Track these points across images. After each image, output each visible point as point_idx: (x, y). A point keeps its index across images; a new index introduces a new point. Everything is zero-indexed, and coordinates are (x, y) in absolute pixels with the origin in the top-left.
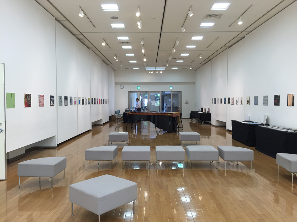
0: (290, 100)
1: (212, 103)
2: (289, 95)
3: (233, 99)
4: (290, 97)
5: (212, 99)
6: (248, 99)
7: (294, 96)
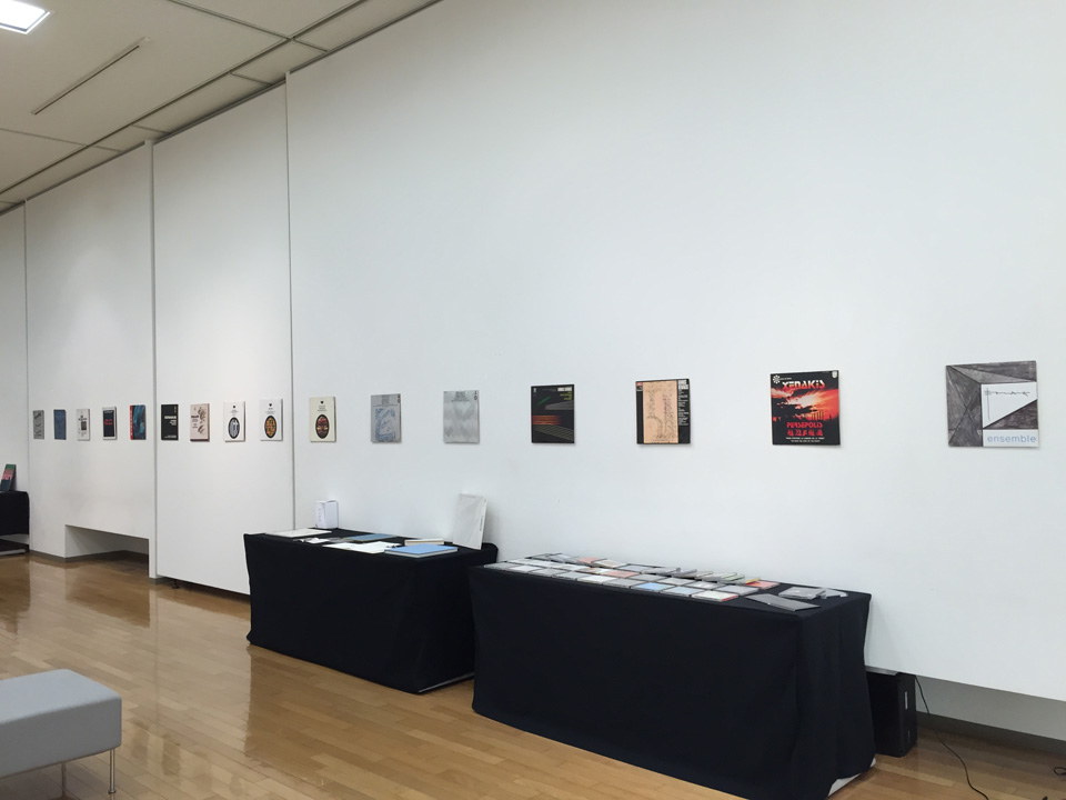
0: (660, 413)
1: (39, 434)
2: (646, 387)
3: (201, 414)
4: (658, 397)
5: (39, 415)
6: (322, 409)
7: (687, 392)
